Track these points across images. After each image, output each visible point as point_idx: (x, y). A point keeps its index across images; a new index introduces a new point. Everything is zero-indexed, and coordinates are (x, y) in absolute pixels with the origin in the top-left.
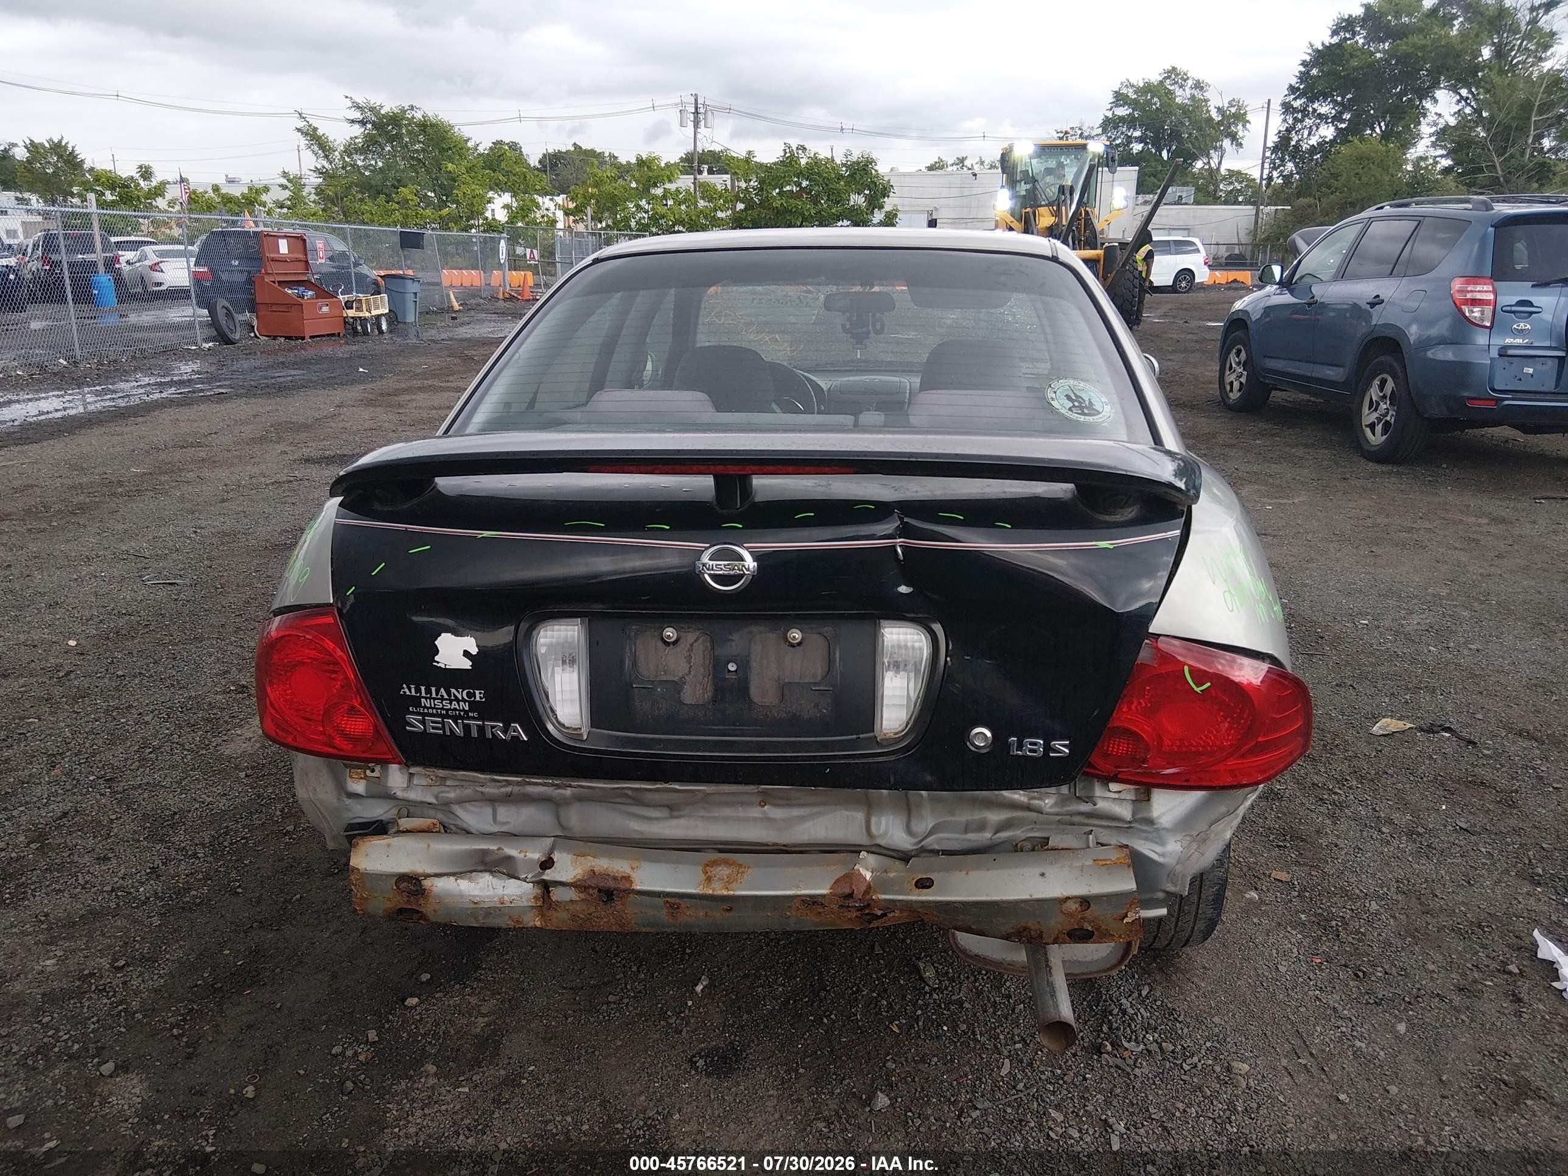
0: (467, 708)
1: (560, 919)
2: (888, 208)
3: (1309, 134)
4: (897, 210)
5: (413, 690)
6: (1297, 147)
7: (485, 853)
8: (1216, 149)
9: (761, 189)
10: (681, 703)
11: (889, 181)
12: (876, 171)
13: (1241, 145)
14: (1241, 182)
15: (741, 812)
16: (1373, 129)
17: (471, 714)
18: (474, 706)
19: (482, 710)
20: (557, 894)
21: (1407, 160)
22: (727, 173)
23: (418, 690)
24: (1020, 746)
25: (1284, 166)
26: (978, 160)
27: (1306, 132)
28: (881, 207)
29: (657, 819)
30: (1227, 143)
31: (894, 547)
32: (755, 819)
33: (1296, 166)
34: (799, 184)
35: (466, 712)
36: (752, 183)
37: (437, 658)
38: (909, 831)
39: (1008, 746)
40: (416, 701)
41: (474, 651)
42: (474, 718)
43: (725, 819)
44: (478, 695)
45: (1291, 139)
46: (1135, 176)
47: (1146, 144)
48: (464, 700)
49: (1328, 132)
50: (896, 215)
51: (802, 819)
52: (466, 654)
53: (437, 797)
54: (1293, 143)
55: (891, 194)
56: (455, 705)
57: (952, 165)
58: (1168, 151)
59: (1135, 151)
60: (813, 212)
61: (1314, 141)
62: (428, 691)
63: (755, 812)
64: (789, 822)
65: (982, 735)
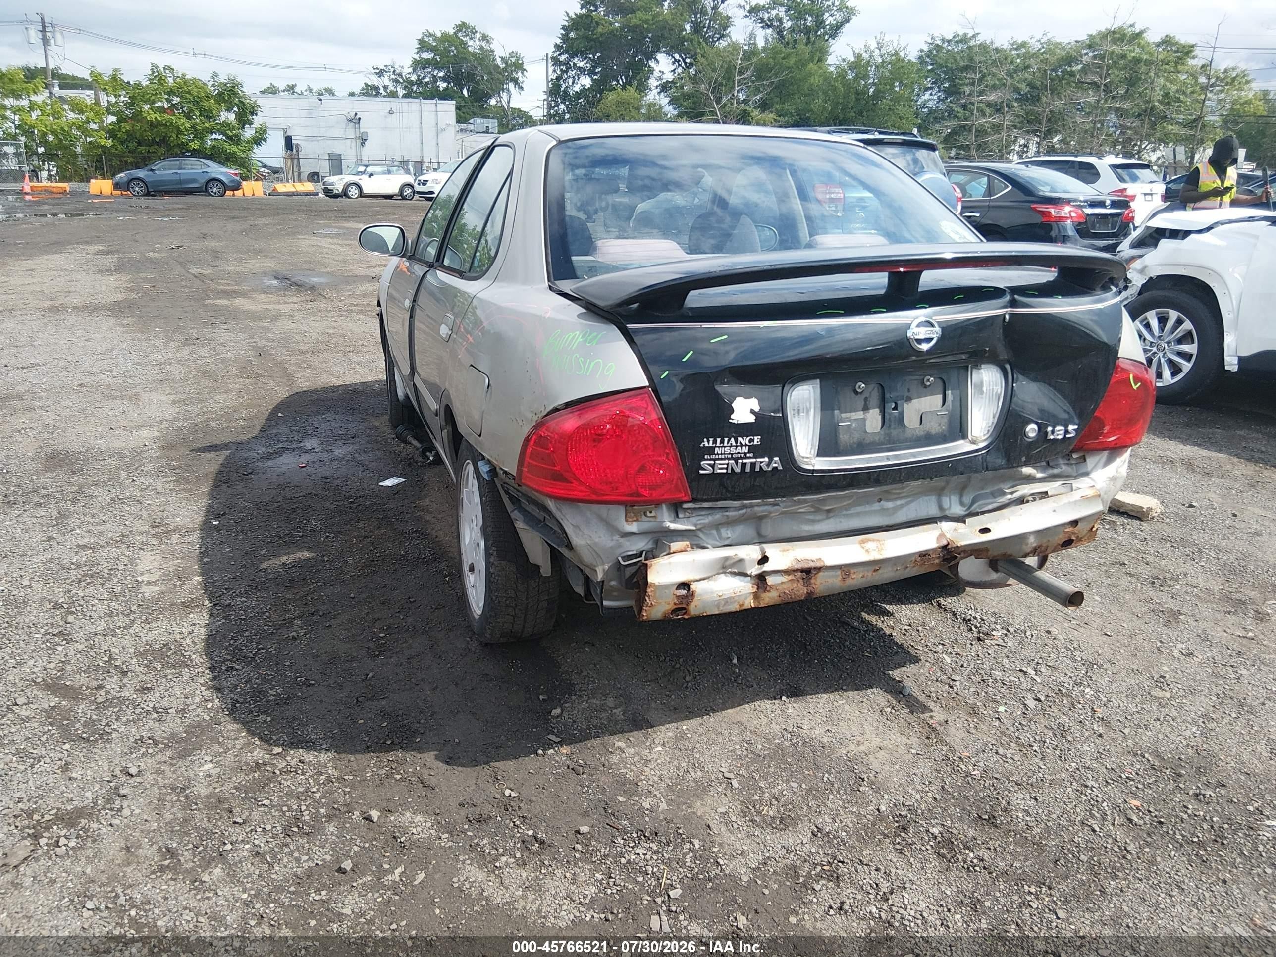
0: (746, 451)
1: (769, 598)
2: (256, 125)
3: (573, 83)
4: (266, 127)
5: (711, 442)
6: (566, 92)
7: (727, 559)
8: (503, 90)
9: (132, 104)
10: (866, 432)
11: (255, 102)
12: (243, 92)
13: (521, 88)
14: (521, 118)
15: (868, 508)
16: (618, 81)
17: (748, 455)
18: (752, 449)
19: (755, 451)
20: (770, 580)
21: (642, 105)
22: (91, 89)
23: (715, 442)
24: (1053, 432)
25: (558, 106)
26: (306, 88)
27: (571, 81)
28: (251, 124)
29: (819, 521)
30: (511, 86)
31: (1004, 315)
32: (875, 512)
33: (567, 106)
34: (169, 101)
35: (745, 454)
36: (122, 98)
37: (732, 416)
38: (962, 504)
39: (1046, 433)
40: (711, 451)
41: (757, 408)
42: (750, 458)
43: (858, 514)
44: (757, 440)
45: (561, 85)
46: (453, 108)
47: (449, 83)
48: (746, 445)
49: (586, 82)
50: (265, 131)
51: (902, 506)
52: (752, 411)
53: (695, 525)
54: (562, 89)
55: (259, 114)
56: (739, 449)
57: (284, 91)
58: (468, 90)
59: (441, 89)
60: (188, 125)
61: (577, 88)
62: (722, 442)
63: (876, 506)
64: (896, 509)
65: (1032, 430)
